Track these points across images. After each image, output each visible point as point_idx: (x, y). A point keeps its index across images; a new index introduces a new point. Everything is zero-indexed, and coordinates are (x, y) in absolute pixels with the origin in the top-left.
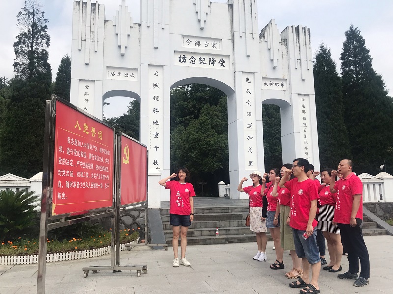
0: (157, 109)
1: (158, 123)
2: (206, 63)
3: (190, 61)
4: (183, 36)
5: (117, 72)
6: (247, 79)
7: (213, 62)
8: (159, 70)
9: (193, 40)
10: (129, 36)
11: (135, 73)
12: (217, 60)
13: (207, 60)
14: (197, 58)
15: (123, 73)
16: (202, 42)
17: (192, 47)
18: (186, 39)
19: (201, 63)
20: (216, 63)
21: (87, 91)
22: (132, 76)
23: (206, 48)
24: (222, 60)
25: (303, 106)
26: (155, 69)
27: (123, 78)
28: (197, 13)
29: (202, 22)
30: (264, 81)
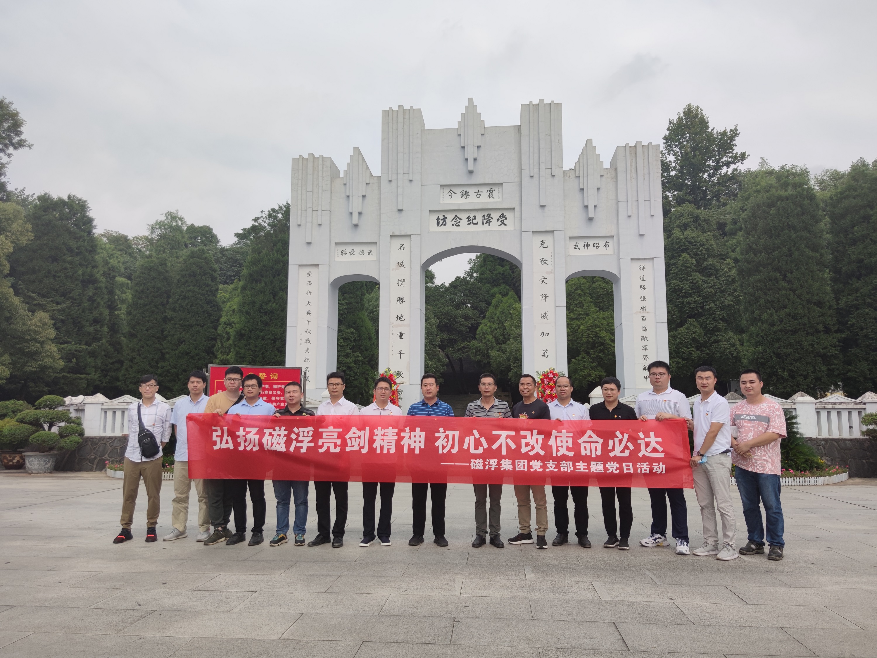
0: (402, 298)
1: (403, 319)
2: (477, 223)
3: (453, 222)
4: (442, 186)
5: (349, 249)
6: (543, 243)
8: (406, 242)
9: (458, 191)
10: (364, 196)
11: (373, 249)
12: (495, 216)
13: (479, 219)
14: (464, 216)
15: (357, 249)
16: (472, 191)
17: (456, 201)
18: (447, 191)
19: (470, 223)
20: (494, 221)
21: (309, 279)
22: (370, 253)
23: (478, 200)
24: (503, 216)
25: (643, 279)
26: (400, 241)
27: (357, 258)
28: (463, 148)
29: (471, 161)
30: (573, 243)
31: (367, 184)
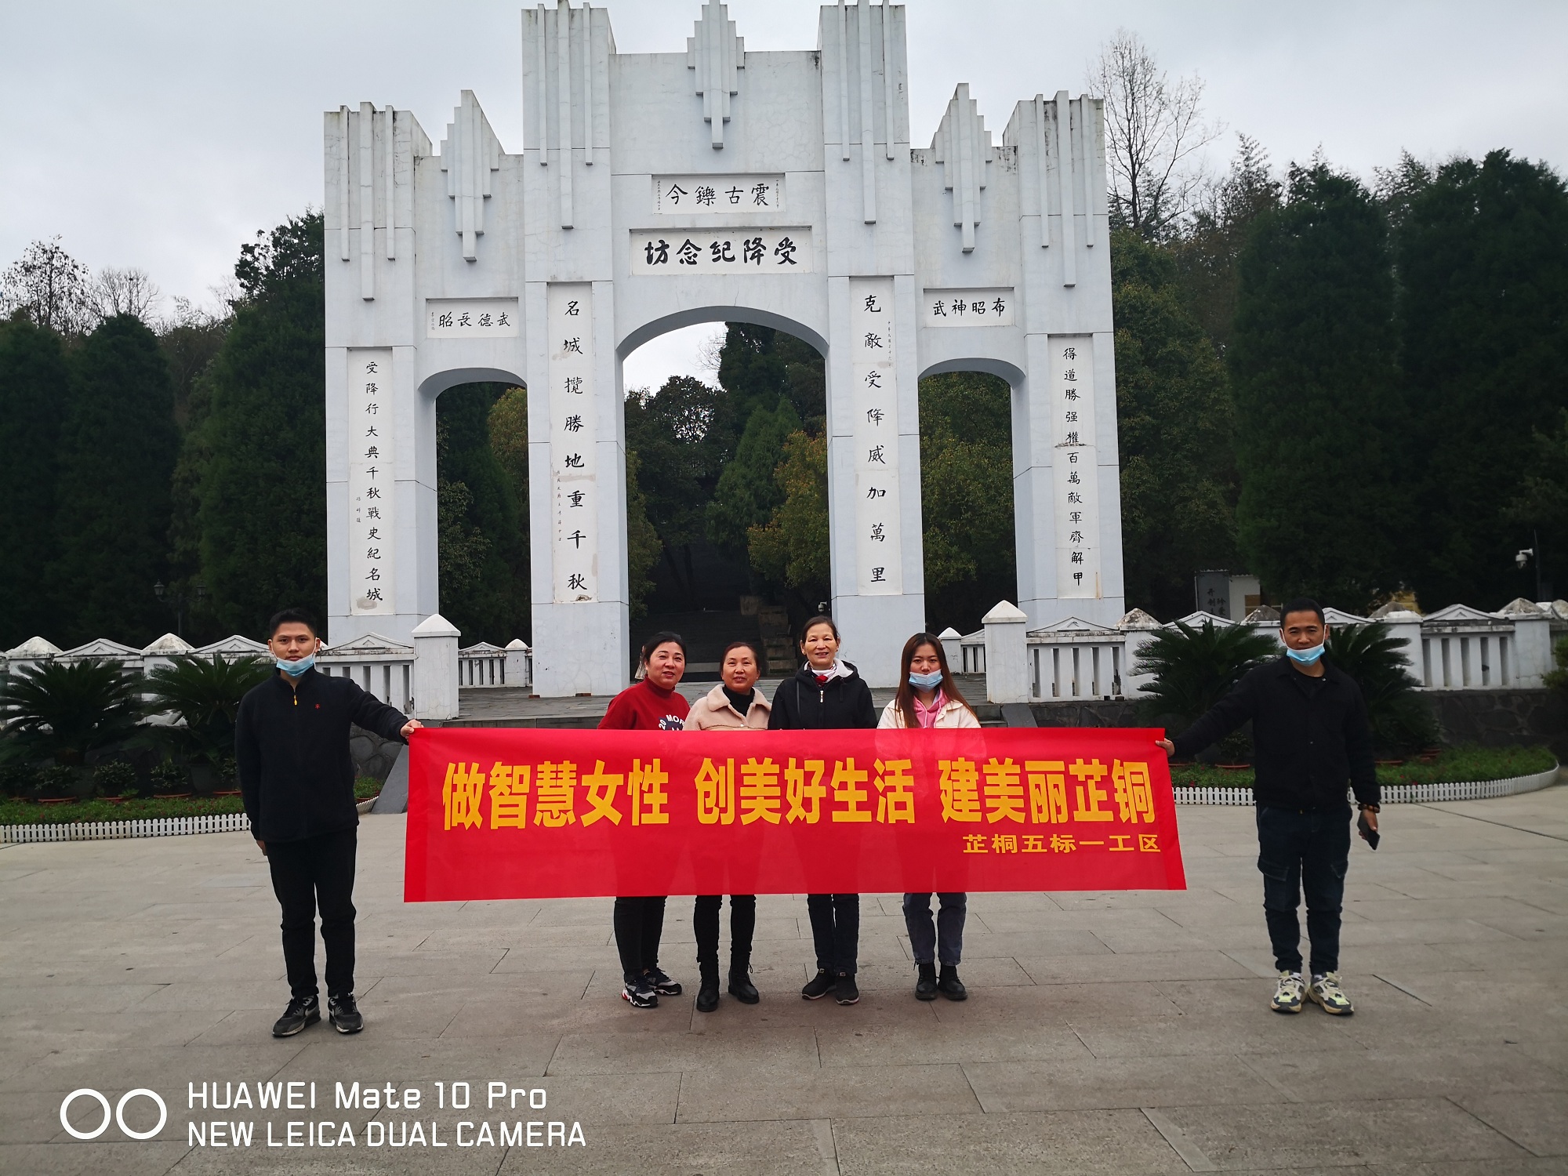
0: (576, 419)
1: (579, 463)
2: (733, 259)
3: (682, 256)
4: (657, 177)
5: (457, 313)
6: (871, 301)
7: (755, 251)
8: (581, 297)
9: (692, 188)
10: (486, 198)
11: (509, 310)
12: (771, 242)
13: (737, 249)
14: (704, 242)
15: (475, 313)
16: (721, 189)
17: (688, 210)
18: (666, 186)
19: (719, 258)
20: (768, 254)
21: (372, 378)
22: (503, 320)
23: (735, 209)
24: (787, 243)
25: (1071, 376)
26: (567, 296)
27: (475, 330)
28: (700, 95)
29: (717, 123)
30: (933, 300)
31: (492, 170)
